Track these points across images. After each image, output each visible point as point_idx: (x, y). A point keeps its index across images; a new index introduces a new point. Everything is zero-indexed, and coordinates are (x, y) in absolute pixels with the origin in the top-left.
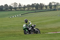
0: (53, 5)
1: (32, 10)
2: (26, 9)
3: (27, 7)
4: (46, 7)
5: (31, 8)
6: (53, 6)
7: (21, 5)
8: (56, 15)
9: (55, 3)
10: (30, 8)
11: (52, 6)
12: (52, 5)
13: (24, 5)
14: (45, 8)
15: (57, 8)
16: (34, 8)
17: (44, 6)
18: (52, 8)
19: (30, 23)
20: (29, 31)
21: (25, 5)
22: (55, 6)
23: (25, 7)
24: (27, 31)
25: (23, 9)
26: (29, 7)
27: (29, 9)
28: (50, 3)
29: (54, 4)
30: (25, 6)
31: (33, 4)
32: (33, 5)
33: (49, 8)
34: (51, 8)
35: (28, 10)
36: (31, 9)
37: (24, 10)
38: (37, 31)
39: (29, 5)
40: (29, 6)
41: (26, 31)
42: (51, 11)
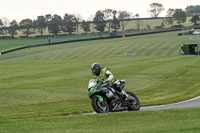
0: (109, 21)
1: (37, 37)
2: (20, 33)
3: (21, 27)
4: (86, 25)
5: (37, 30)
6: (108, 24)
7: (3, 21)
8: (119, 53)
9: (115, 12)
10: (31, 30)
11: (106, 22)
12: (106, 19)
13: (11, 21)
14: (81, 30)
15: (121, 30)
16: (46, 32)
17: (77, 23)
18: (106, 30)
19: (108, 76)
20: (109, 101)
21: (14, 22)
22: (115, 22)
23: (14, 27)
24: (101, 99)
25: (8, 35)
26: (29, 27)
27: (28, 33)
28: (99, 15)
29: (111, 18)
30: (16, 26)
31: (41, 18)
32: (41, 22)
33: (96, 31)
34: (101, 29)
35: (27, 37)
36: (34, 35)
37: (12, 37)
38: (131, 101)
39: (28, 20)
40: (27, 24)
41: (98, 99)
42: (102, 38)
